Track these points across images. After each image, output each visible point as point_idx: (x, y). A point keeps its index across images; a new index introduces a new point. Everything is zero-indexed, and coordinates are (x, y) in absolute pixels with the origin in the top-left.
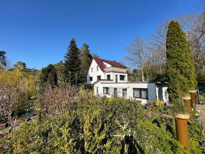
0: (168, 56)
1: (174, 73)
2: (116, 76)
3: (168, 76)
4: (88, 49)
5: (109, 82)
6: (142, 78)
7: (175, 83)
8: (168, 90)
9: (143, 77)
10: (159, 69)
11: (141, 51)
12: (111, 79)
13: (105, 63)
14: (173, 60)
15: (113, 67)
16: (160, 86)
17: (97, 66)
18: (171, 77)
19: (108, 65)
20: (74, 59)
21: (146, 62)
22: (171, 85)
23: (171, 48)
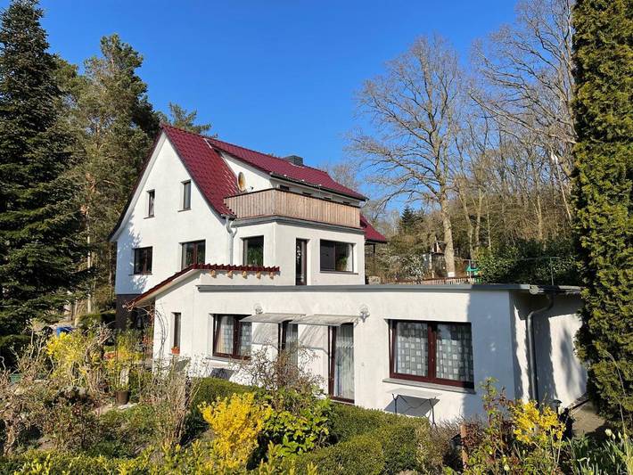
0: (585, 126)
1: (619, 232)
2: (301, 243)
3: (587, 251)
4: (137, 72)
5: (253, 279)
6: (444, 264)
7: (625, 298)
8: (585, 336)
9: (450, 257)
10: (532, 217)
11: (443, 113)
12: (266, 264)
13: (236, 168)
14: (613, 149)
15: (284, 189)
16: (538, 309)
17: (187, 183)
18: (604, 254)
19: (254, 181)
20: (22, 124)
21: (469, 175)
22: (603, 306)
23: (598, 80)
